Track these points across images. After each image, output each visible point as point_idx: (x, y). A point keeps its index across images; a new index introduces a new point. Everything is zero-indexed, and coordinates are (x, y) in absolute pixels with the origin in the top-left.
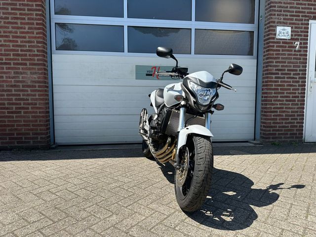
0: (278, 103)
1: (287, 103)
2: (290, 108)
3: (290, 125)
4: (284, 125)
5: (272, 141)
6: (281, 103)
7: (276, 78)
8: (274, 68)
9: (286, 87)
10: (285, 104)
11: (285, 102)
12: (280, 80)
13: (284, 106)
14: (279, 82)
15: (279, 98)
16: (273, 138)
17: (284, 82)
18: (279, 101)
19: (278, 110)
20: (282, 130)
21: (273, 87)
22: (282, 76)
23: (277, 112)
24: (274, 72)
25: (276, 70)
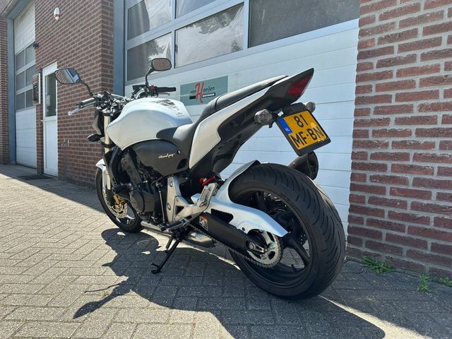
0: (390, 140)
1: (422, 140)
2: (433, 158)
3: (432, 216)
4: (409, 211)
5: (366, 254)
6: (399, 139)
7: (380, 64)
8: (377, 37)
9: (418, 89)
10: (416, 145)
11: (413, 138)
12: (395, 69)
13: (412, 152)
14: (391, 76)
15: (392, 126)
16: (369, 245)
17: (413, 71)
18: (394, 133)
19: (389, 164)
20: (401, 228)
21: (374, 93)
22: (404, 55)
23: (384, 168)
24: (377, 47)
25: (381, 40)
